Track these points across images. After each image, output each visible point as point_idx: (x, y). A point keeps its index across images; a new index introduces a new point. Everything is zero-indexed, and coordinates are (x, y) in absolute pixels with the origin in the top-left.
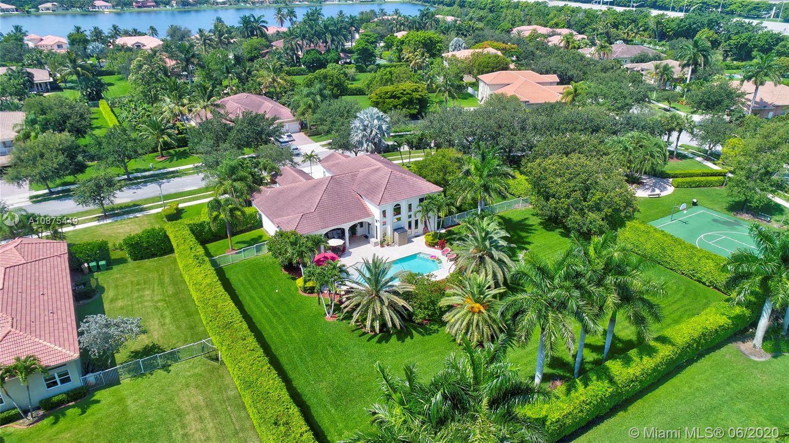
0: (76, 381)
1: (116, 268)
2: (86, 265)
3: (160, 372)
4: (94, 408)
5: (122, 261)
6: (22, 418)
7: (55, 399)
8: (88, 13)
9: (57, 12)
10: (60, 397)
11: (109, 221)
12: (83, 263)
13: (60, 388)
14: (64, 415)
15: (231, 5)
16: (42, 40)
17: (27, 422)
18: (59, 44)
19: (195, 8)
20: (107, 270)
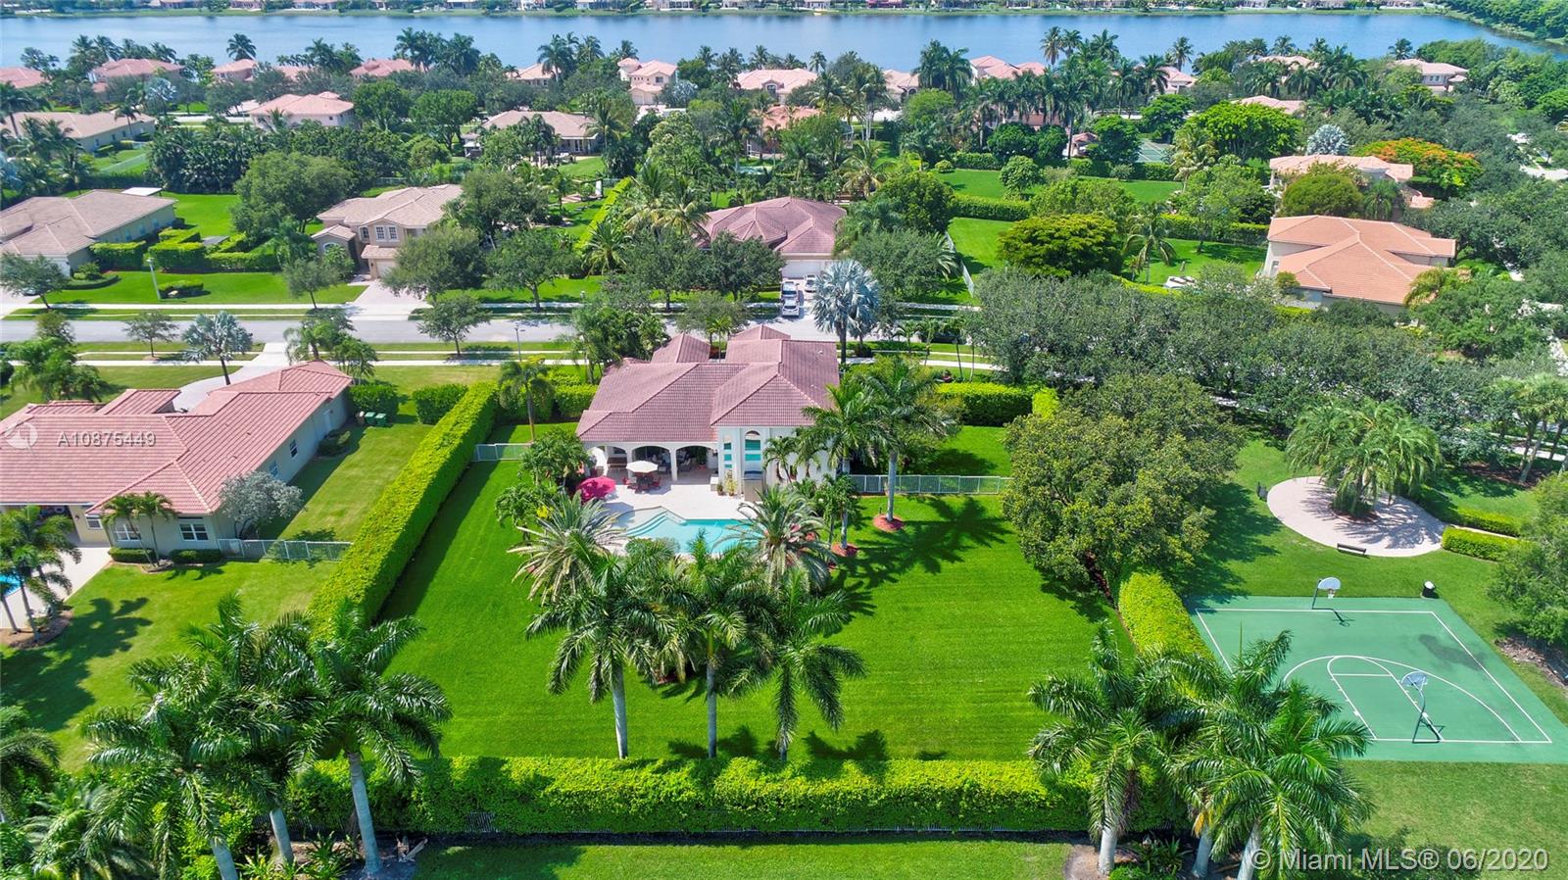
0: (213, 542)
1: (396, 427)
2: (362, 414)
3: (304, 564)
4: (214, 577)
5: (408, 420)
6: (148, 562)
7: (184, 553)
8: (788, 13)
9: (745, 10)
10: (190, 553)
11: (457, 363)
12: (358, 411)
13: (196, 543)
14: (184, 573)
15: (1036, 7)
16: (640, 67)
17: (153, 568)
18: (660, 75)
19: (966, 11)
20: (385, 426)
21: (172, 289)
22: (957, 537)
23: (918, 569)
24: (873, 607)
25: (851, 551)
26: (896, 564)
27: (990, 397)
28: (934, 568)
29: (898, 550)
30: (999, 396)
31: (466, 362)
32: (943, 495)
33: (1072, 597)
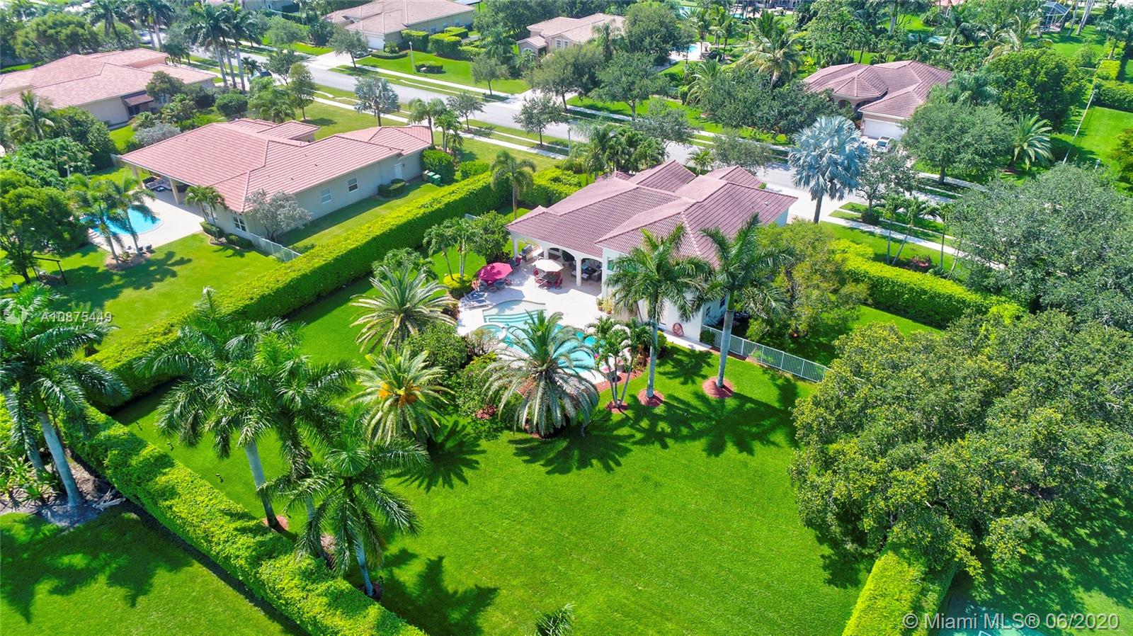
2: (426, 172)
6: (215, 237)
7: (231, 237)
10: (242, 240)
12: (426, 170)
13: (241, 233)
14: (225, 251)
17: (214, 242)
21: (423, 66)
22: (773, 428)
23: (699, 445)
24: (618, 464)
25: (654, 400)
26: (685, 431)
27: (939, 295)
28: (715, 449)
29: (699, 418)
30: (950, 298)
31: (541, 152)
32: (803, 380)
33: (835, 544)
